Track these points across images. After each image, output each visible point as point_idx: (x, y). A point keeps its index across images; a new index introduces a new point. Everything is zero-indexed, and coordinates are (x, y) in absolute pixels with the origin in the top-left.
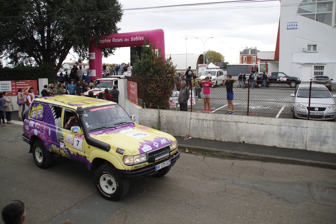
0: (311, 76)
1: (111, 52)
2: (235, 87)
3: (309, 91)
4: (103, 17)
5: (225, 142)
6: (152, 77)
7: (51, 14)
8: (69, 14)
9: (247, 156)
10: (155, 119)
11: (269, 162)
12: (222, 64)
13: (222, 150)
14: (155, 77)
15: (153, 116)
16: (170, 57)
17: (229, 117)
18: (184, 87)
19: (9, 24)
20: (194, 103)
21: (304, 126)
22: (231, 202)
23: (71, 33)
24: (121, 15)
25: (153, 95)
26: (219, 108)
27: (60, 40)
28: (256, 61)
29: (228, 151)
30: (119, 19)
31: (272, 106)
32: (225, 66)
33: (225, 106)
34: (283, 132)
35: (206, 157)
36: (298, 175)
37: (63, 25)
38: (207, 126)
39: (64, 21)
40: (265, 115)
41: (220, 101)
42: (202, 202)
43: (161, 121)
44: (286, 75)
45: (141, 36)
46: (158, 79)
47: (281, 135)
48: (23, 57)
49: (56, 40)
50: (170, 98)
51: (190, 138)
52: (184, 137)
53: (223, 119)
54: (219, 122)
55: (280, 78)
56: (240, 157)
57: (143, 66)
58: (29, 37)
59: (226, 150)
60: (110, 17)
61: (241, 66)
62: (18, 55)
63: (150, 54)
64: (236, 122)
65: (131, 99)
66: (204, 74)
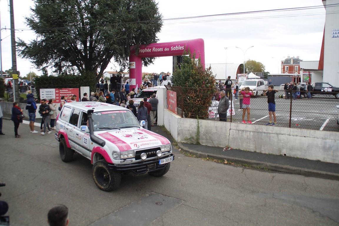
1: (151, 62)
4: (145, 28)
5: (265, 154)
6: (191, 86)
7: (93, 25)
9: (288, 169)
10: (194, 129)
11: (312, 176)
12: (262, 74)
13: (262, 162)
14: (194, 86)
15: (192, 126)
16: (210, 67)
17: (270, 129)
18: (223, 98)
19: (55, 35)
20: (234, 113)
22: (271, 217)
23: (112, 43)
24: (161, 25)
25: (192, 104)
26: (260, 119)
27: (101, 49)
28: (299, 71)
29: (268, 164)
30: (159, 30)
31: (316, 118)
32: (266, 76)
33: (266, 117)
34: (328, 146)
35: (246, 169)
37: (105, 35)
38: (247, 137)
39: (106, 31)
40: (308, 127)
41: (261, 112)
42: (240, 215)
43: (200, 131)
44: (330, 85)
45: (181, 45)
46: (198, 89)
47: (326, 149)
48: (67, 66)
49: (98, 50)
50: (209, 108)
51: (230, 149)
52: (223, 148)
53: (263, 130)
54: (259, 133)
55: (325, 89)
56: (281, 171)
57: (182, 75)
58: (73, 47)
59: (267, 163)
60: (150, 28)
61: (282, 75)
62: (62, 64)
63: (189, 64)
64: (277, 134)
65: (170, 108)
66: (244, 84)
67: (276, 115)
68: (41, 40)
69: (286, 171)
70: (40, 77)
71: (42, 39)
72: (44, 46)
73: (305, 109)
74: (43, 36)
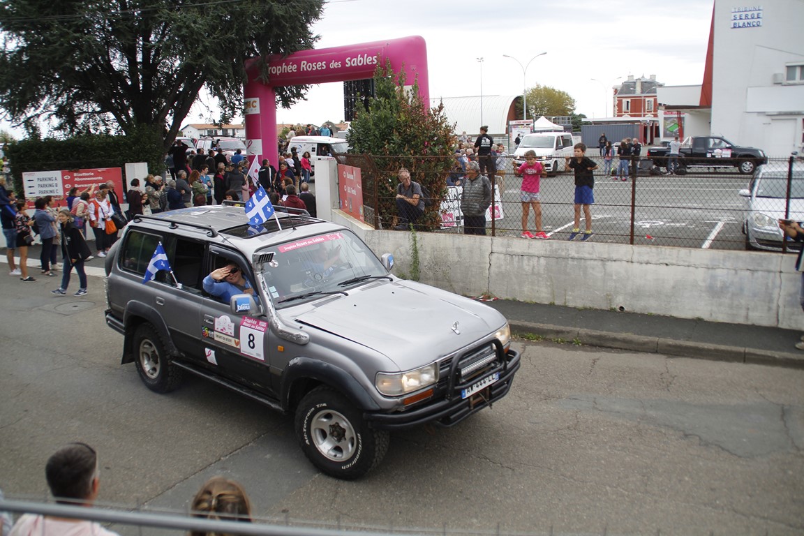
0: (794, 145)
1: (299, 95)
2: (600, 175)
3: (786, 182)
4: (280, 12)
5: (575, 308)
6: (396, 153)
8: (196, 7)
9: (630, 342)
10: (405, 254)
11: (683, 356)
12: (569, 119)
13: (569, 328)
14: (404, 153)
15: (400, 248)
16: (441, 104)
17: (587, 249)
19: (52, 35)
20: (500, 214)
21: (772, 267)
22: (590, 452)
23: (201, 51)
26: (562, 228)
27: (174, 69)
28: (655, 111)
29: (583, 331)
30: (316, 16)
31: (693, 221)
32: (576, 125)
34: (719, 284)
35: (531, 347)
36: (756, 389)
37: (182, 33)
38: (533, 270)
39: (185, 23)
40: (674, 241)
42: (518, 452)
43: (420, 259)
44: (728, 143)
45: (371, 54)
46: (413, 160)
47: (714, 291)
48: (88, 112)
49: (165, 70)
50: (441, 204)
51: (491, 300)
53: (570, 252)
54: (560, 260)
55: (715, 151)
56: (613, 346)
57: (374, 127)
58: (101, 65)
59: (579, 329)
60: (294, 11)
61: (616, 122)
62: (76, 109)
63: (391, 98)
64: (602, 260)
65: (346, 207)
66: (525, 146)
68: (18, 47)
69: (625, 346)
70: (20, 142)
71: (20, 44)
72: (24, 62)
73: (666, 200)
74: (22, 39)
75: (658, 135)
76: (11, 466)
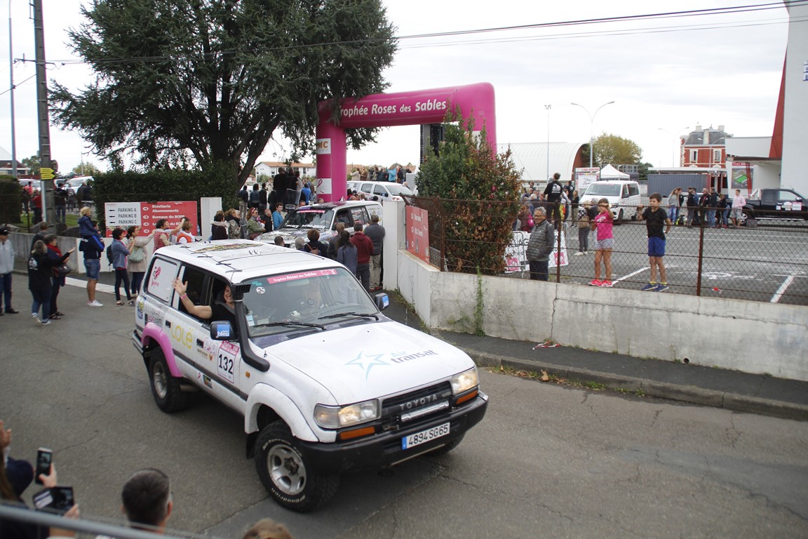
1: (369, 138)
4: (350, 56)
5: (638, 358)
6: (463, 197)
7: (231, 51)
8: (271, 51)
9: (694, 395)
10: (470, 297)
11: (750, 412)
12: (635, 168)
13: (632, 378)
14: (471, 197)
15: (465, 291)
16: (509, 150)
17: (652, 298)
20: (565, 261)
22: (651, 506)
23: (276, 91)
24: (392, 49)
25: (466, 239)
26: (627, 276)
27: (251, 109)
28: (723, 161)
29: (647, 382)
30: (388, 61)
31: (762, 274)
32: (643, 173)
33: (642, 270)
34: (788, 340)
35: (592, 395)
37: (257, 75)
38: (597, 318)
39: (261, 64)
40: (743, 294)
41: (630, 259)
42: (577, 502)
43: (485, 303)
44: (799, 196)
45: (440, 99)
46: (479, 203)
47: (784, 347)
48: (168, 147)
49: (243, 109)
50: (506, 249)
52: (537, 344)
53: (635, 301)
54: (625, 309)
55: (785, 204)
56: (676, 398)
57: (443, 171)
58: (183, 104)
59: (642, 379)
60: (366, 55)
61: (683, 172)
62: (157, 144)
63: (459, 142)
64: (667, 311)
65: (413, 248)
66: (591, 193)
67: (666, 266)
68: (108, 85)
69: (689, 399)
70: (104, 174)
71: (110, 83)
72: (113, 100)
73: (734, 252)
74: (112, 78)
75: (725, 186)
76: (80, 484)
